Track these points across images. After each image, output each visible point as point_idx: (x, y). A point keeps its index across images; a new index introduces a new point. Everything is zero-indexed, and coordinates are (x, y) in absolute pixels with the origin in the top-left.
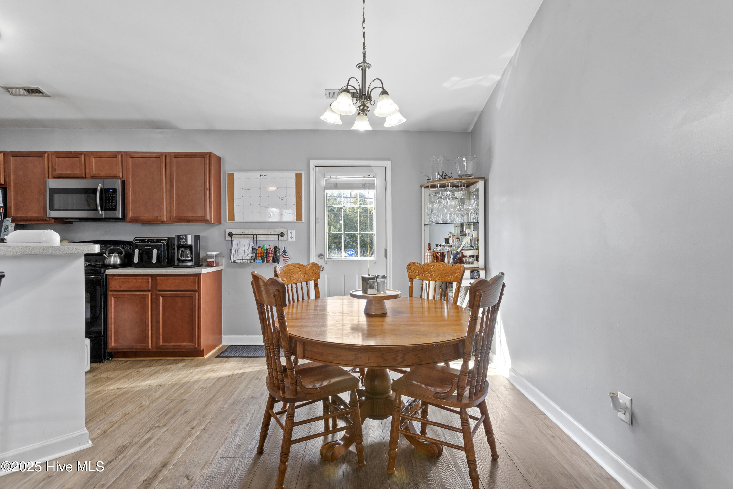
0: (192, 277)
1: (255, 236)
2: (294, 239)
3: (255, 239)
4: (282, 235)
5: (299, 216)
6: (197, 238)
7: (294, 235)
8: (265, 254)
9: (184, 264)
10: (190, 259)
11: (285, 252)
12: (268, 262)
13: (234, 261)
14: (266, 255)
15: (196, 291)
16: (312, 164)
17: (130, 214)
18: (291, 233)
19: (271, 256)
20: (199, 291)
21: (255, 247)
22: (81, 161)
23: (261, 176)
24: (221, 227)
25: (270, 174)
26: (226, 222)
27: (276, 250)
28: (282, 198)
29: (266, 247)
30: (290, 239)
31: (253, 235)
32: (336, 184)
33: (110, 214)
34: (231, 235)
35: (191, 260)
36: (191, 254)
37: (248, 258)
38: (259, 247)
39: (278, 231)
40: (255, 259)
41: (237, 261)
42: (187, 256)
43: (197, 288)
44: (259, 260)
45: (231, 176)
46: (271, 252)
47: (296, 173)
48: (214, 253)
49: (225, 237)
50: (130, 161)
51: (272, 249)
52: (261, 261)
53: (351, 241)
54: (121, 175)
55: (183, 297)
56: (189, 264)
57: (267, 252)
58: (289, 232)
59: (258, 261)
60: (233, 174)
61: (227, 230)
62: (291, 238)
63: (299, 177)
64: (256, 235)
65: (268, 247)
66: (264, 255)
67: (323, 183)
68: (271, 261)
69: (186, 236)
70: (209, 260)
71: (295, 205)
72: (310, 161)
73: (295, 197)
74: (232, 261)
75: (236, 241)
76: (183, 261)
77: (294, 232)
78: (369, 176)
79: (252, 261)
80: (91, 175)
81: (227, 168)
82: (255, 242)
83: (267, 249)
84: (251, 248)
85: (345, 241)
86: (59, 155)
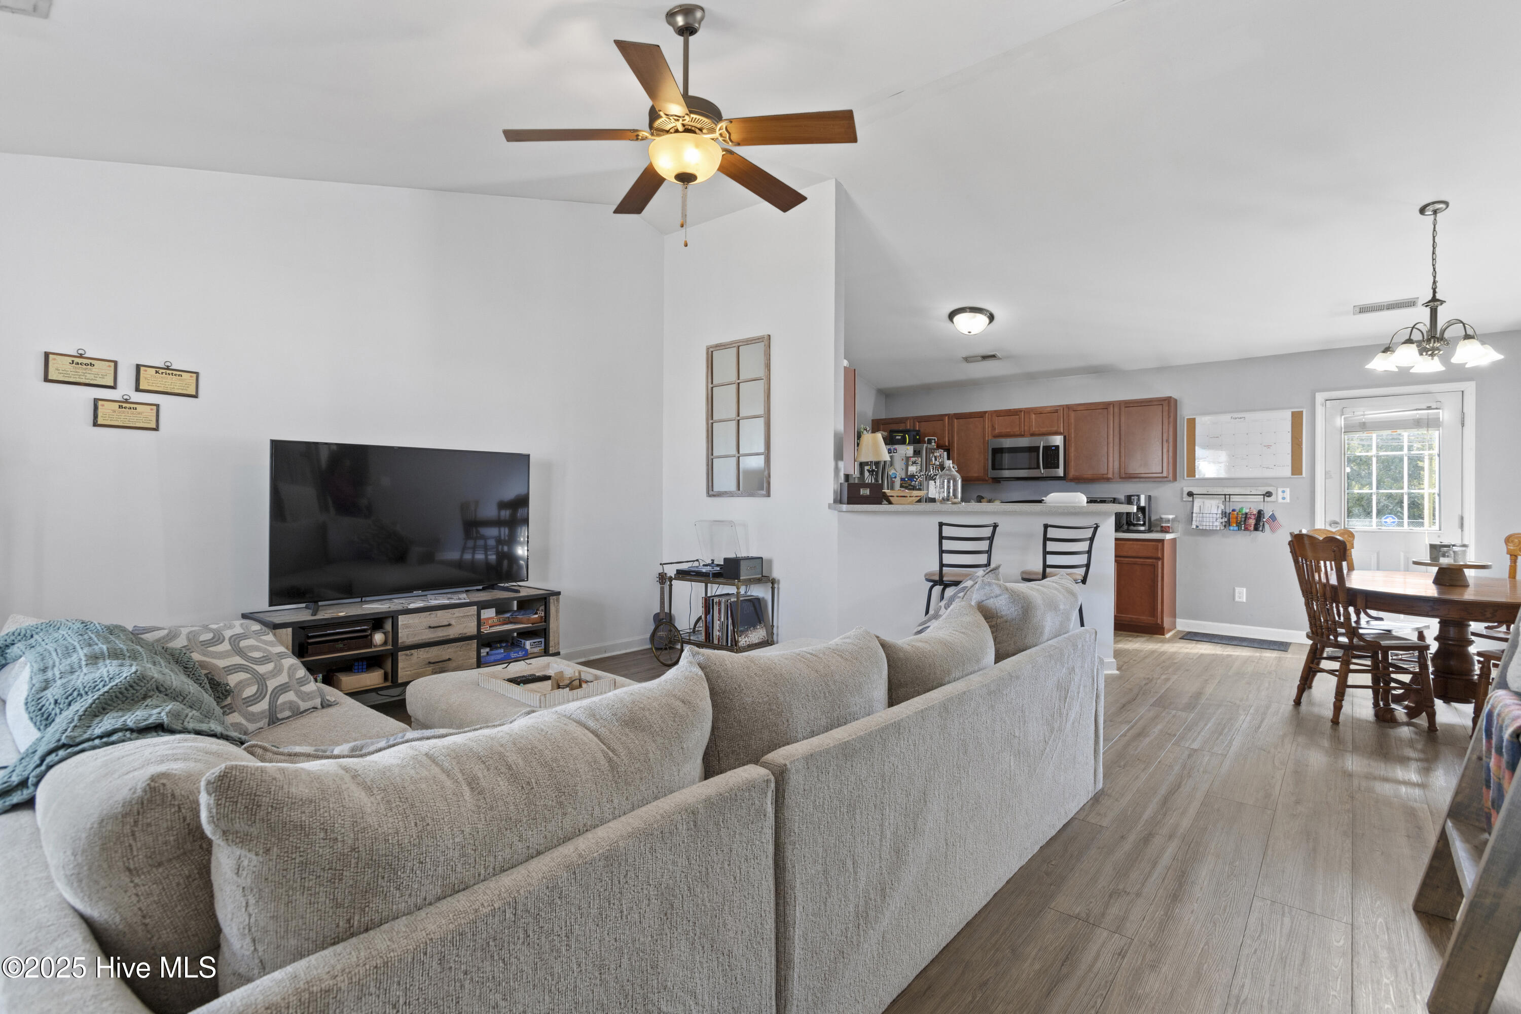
0: (1154, 543)
1: (1227, 496)
2: (1288, 500)
3: (1228, 500)
4: (1269, 494)
5: (1296, 469)
6: (1149, 498)
7: (1287, 495)
8: (1243, 519)
9: (1135, 528)
10: (1142, 523)
11: (1273, 517)
12: (1246, 529)
13: (1197, 527)
14: (1245, 520)
15: (1158, 559)
16: (1320, 397)
17: (1072, 473)
18: (1283, 492)
19: (1252, 522)
20: (1162, 559)
21: (1228, 511)
22: (1020, 418)
23: (1235, 418)
24: (1177, 485)
25: (1247, 415)
26: (1184, 478)
27: (1260, 514)
28: (1269, 446)
29: (1244, 511)
30: (1280, 500)
31: (1225, 495)
32: (1364, 423)
33: (1052, 472)
34: (1190, 494)
35: (1144, 525)
36: (1144, 517)
37: (1218, 524)
38: (1234, 510)
39: (1264, 490)
40: (1228, 524)
41: (1200, 527)
42: (1138, 519)
43: (1160, 555)
44: (1234, 527)
45: (1192, 423)
46: (1253, 517)
47: (1293, 413)
48: (1171, 517)
49: (1182, 498)
50: (1072, 414)
51: (1255, 513)
52: (1236, 528)
53: (1391, 503)
54: (1062, 431)
55: (1142, 564)
56: (1142, 528)
57: (1246, 517)
58: (1280, 490)
59: (1231, 528)
60: (1194, 419)
61: (1185, 489)
62: (1284, 498)
63: (1297, 418)
64: (1230, 495)
65: (1247, 511)
66: (1241, 521)
67: (1340, 422)
68: (1252, 528)
69: (1139, 496)
70: (1164, 525)
71: (1290, 455)
72: (1317, 394)
73: (1290, 444)
74: (1194, 527)
75: (1198, 502)
76: (1135, 525)
77: (1288, 490)
78: (1429, 408)
79: (1222, 528)
80: (1031, 432)
81: (1185, 412)
82: (1227, 503)
83: (1246, 514)
84: (1220, 512)
85: (1378, 503)
86: (999, 413)
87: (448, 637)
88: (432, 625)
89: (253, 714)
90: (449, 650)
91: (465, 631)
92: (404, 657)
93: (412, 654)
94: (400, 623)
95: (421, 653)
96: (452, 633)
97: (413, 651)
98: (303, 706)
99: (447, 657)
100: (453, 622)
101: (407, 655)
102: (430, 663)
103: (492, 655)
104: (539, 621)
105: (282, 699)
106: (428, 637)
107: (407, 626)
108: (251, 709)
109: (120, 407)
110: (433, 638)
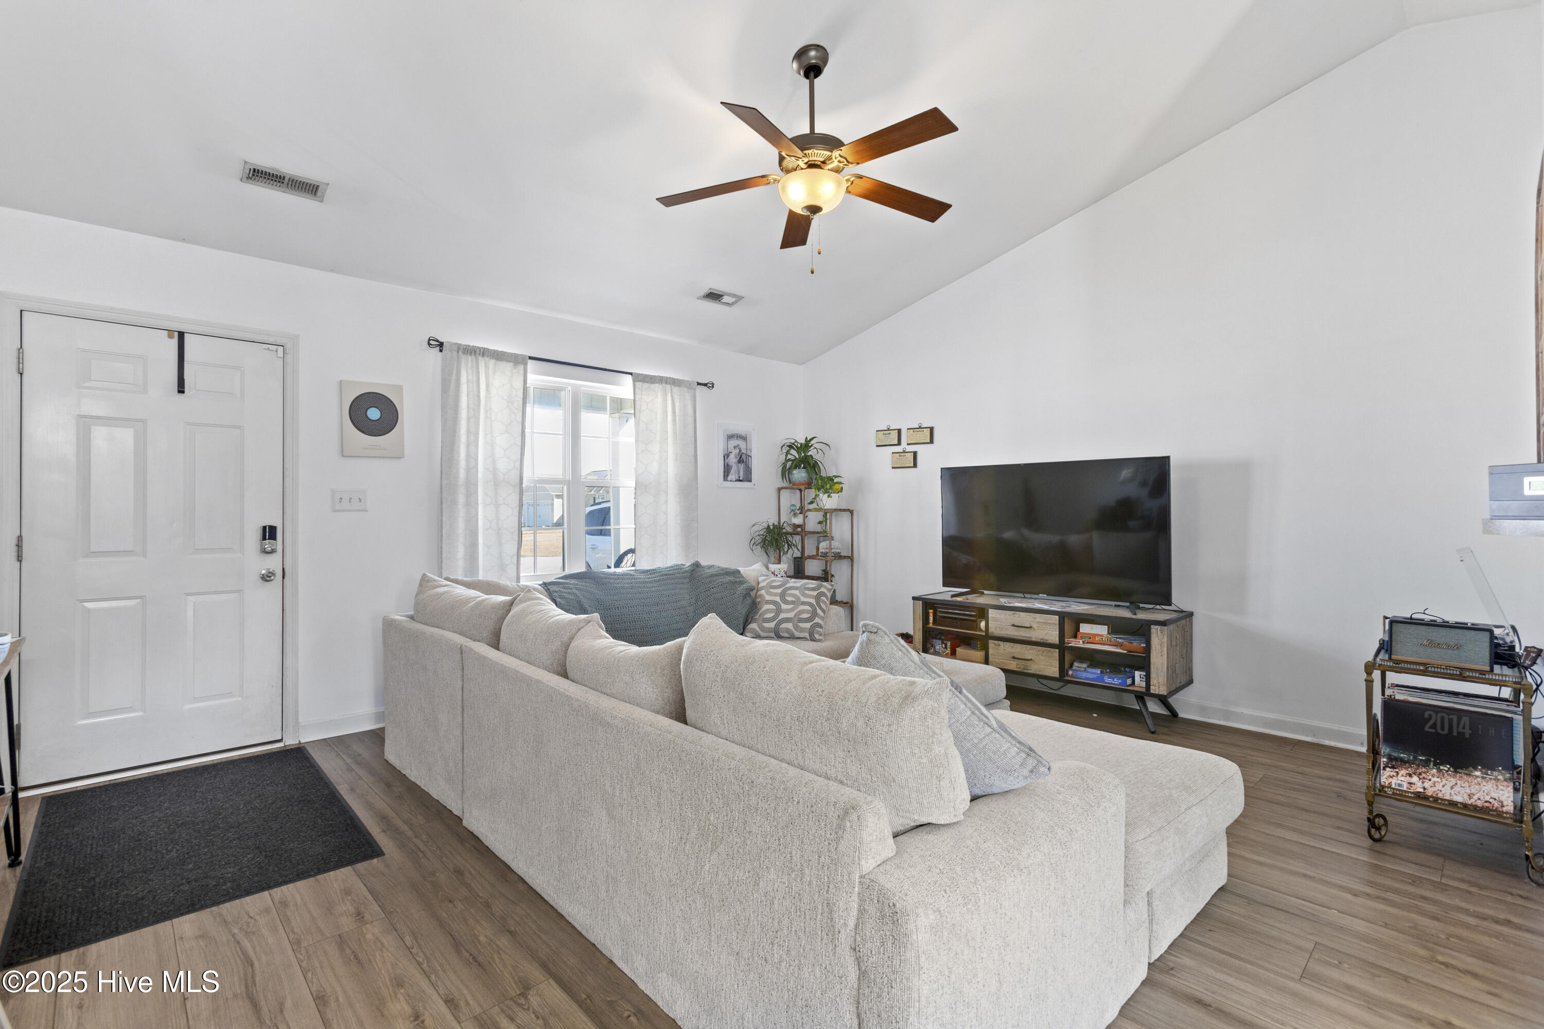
87: (1030, 639)
88: (1016, 624)
89: (764, 627)
90: (1031, 652)
91: (1046, 638)
92: (993, 645)
93: (999, 645)
94: (990, 616)
95: (1007, 646)
96: (1035, 635)
97: (1000, 642)
98: (797, 634)
99: (1030, 658)
100: (1035, 626)
101: (995, 644)
102: (1014, 658)
103: (1087, 672)
104: (1142, 651)
105: (784, 626)
106: (1011, 633)
107: (995, 620)
108: (764, 624)
109: (900, 456)
110: (1017, 636)
